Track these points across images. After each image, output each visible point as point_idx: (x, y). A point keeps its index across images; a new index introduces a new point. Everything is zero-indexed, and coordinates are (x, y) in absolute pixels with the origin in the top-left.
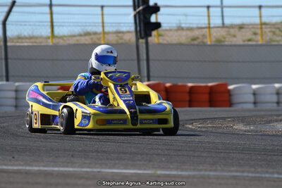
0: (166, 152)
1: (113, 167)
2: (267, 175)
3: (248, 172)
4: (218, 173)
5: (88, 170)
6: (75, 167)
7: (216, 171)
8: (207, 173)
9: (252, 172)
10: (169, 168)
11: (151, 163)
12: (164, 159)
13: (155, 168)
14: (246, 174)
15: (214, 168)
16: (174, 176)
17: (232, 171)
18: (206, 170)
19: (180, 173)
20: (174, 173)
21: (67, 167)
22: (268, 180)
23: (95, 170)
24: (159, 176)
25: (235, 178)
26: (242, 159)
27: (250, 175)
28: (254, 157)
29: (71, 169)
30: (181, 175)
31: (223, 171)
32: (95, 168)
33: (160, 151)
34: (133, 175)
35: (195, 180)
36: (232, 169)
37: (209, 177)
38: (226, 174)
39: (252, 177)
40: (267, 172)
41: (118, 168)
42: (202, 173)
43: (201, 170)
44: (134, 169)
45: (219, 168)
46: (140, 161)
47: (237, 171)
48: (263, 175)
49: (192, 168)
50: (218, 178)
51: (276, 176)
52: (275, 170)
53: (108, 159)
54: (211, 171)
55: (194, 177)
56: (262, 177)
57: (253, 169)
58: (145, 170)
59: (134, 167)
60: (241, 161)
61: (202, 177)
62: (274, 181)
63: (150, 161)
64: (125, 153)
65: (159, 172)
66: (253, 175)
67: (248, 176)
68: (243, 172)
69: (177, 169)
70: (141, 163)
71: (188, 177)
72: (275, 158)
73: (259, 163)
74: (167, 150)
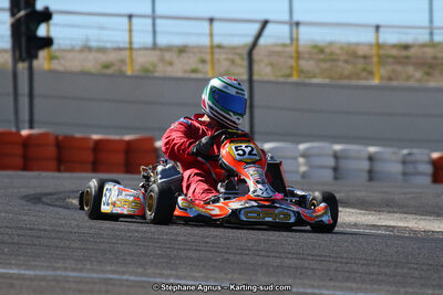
0: (16, 239)
3: (132, 273)
4: (84, 275)
7: (81, 270)
8: (64, 273)
9: (136, 274)
10: (10, 264)
12: (6, 250)
14: (125, 277)
15: (80, 266)
16: (11, 277)
17: (107, 272)
18: (65, 269)
19: (22, 272)
20: (14, 271)
25: (107, 282)
26: (131, 254)
27: (132, 278)
28: (151, 252)
30: (23, 275)
31: (92, 271)
33: (6, 238)
35: (43, 283)
36: (108, 268)
37: (67, 280)
38: (95, 275)
39: (134, 281)
40: (161, 275)
42: (59, 273)
43: (55, 269)
45: (88, 267)
47: (113, 272)
49: (46, 264)
50: (79, 281)
52: (174, 272)
54: (73, 270)
55: (43, 278)
57: (140, 270)
60: (128, 257)
61: (56, 279)
66: (137, 279)
67: (127, 280)
68: (124, 273)
69: (19, 266)
71: (31, 279)
72: (182, 253)
73: (155, 261)
74: (19, 235)
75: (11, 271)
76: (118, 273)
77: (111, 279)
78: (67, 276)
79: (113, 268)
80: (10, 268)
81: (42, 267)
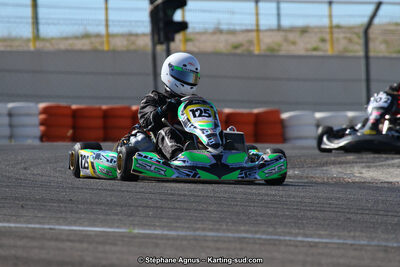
0: (159, 204)
1: (75, 223)
2: (287, 238)
3: (264, 233)
4: (221, 234)
5: (37, 226)
6: (20, 222)
7: (218, 230)
8: (203, 233)
9: (268, 234)
11: (131, 219)
12: (151, 213)
13: (134, 225)
14: (258, 236)
15: (217, 227)
16: (156, 237)
17: (241, 232)
18: (204, 229)
19: (166, 232)
20: (158, 232)
21: (9, 221)
22: (287, 244)
23: (47, 226)
24: (135, 237)
25: (241, 240)
26: (262, 215)
27: (264, 237)
28: (280, 213)
29: (12, 225)
30: (166, 235)
31: (229, 231)
32: (48, 223)
33: (150, 202)
34: (98, 234)
35: (185, 243)
36: (242, 228)
37: (205, 239)
38: (230, 235)
39: (265, 240)
40: (290, 234)
41: (81, 225)
42: (197, 233)
43: (197, 229)
44: (103, 226)
45: (224, 227)
46: (116, 214)
47: (247, 232)
48: (282, 238)
49: (187, 225)
50: (217, 240)
51: (300, 239)
52: (302, 231)
53: (71, 212)
54: (211, 230)
55: (184, 238)
56: (280, 240)
57: (271, 230)
58: (118, 227)
59: (104, 223)
60: (259, 218)
61: (195, 239)
62: (296, 246)
63: (130, 216)
64: (100, 204)
65: (136, 231)
66: (269, 237)
67: (259, 239)
68: (256, 232)
69: (162, 227)
70: (116, 217)
71: (175, 239)
72: (309, 214)
73: (284, 221)
74: (161, 200)
75: (156, 232)
76: (251, 232)
77: (245, 238)
78: (206, 236)
79: (247, 228)
80: (155, 229)
81: (184, 227)
